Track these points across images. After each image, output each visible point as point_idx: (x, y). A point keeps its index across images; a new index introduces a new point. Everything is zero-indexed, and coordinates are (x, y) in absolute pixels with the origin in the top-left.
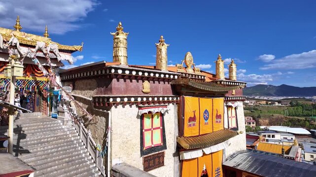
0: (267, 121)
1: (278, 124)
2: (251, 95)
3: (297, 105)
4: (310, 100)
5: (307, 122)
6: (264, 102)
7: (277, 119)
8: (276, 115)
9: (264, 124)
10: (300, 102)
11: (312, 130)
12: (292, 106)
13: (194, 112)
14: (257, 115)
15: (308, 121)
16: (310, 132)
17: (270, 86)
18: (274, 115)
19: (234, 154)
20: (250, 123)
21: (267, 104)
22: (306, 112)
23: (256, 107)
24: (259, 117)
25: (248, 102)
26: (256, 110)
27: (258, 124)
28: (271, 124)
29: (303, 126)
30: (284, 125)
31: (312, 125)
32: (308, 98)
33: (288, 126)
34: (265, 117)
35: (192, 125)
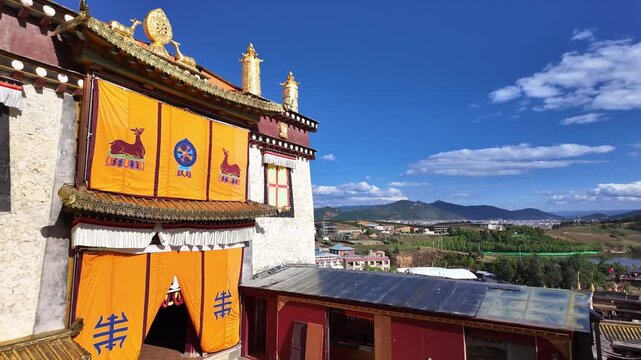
0: (410, 259)
1: (427, 263)
2: (387, 217)
3: (459, 233)
4: (478, 225)
5: (472, 260)
6: (408, 229)
7: (426, 255)
8: (424, 249)
9: (405, 265)
10: (463, 228)
11: (478, 272)
12: (450, 236)
13: (139, 133)
14: (393, 249)
15: (473, 257)
16: (477, 275)
17: (419, 202)
18: (421, 247)
19: (279, 267)
20: (381, 263)
21: (412, 231)
22: (472, 245)
23: (394, 238)
24: (397, 252)
25: (382, 228)
26: (394, 241)
27: (394, 263)
28: (415, 264)
29: (465, 266)
30: (437, 265)
31: (479, 263)
32: (474, 222)
33: (443, 266)
34: (407, 252)
35: (126, 163)
